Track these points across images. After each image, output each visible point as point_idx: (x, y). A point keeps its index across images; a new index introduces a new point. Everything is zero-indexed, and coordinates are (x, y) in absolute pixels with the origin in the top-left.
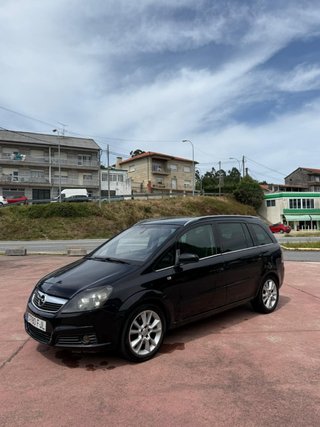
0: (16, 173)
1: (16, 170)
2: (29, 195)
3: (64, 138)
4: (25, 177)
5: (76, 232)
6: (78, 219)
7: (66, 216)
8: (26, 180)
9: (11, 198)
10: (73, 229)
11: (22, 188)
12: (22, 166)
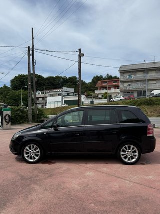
0: (130, 85)
1: (130, 83)
2: (136, 95)
3: (155, 63)
4: (134, 86)
5: (153, 113)
6: (155, 106)
7: (148, 105)
8: (134, 87)
9: (127, 97)
10: (151, 112)
11: (133, 91)
12: (133, 81)
